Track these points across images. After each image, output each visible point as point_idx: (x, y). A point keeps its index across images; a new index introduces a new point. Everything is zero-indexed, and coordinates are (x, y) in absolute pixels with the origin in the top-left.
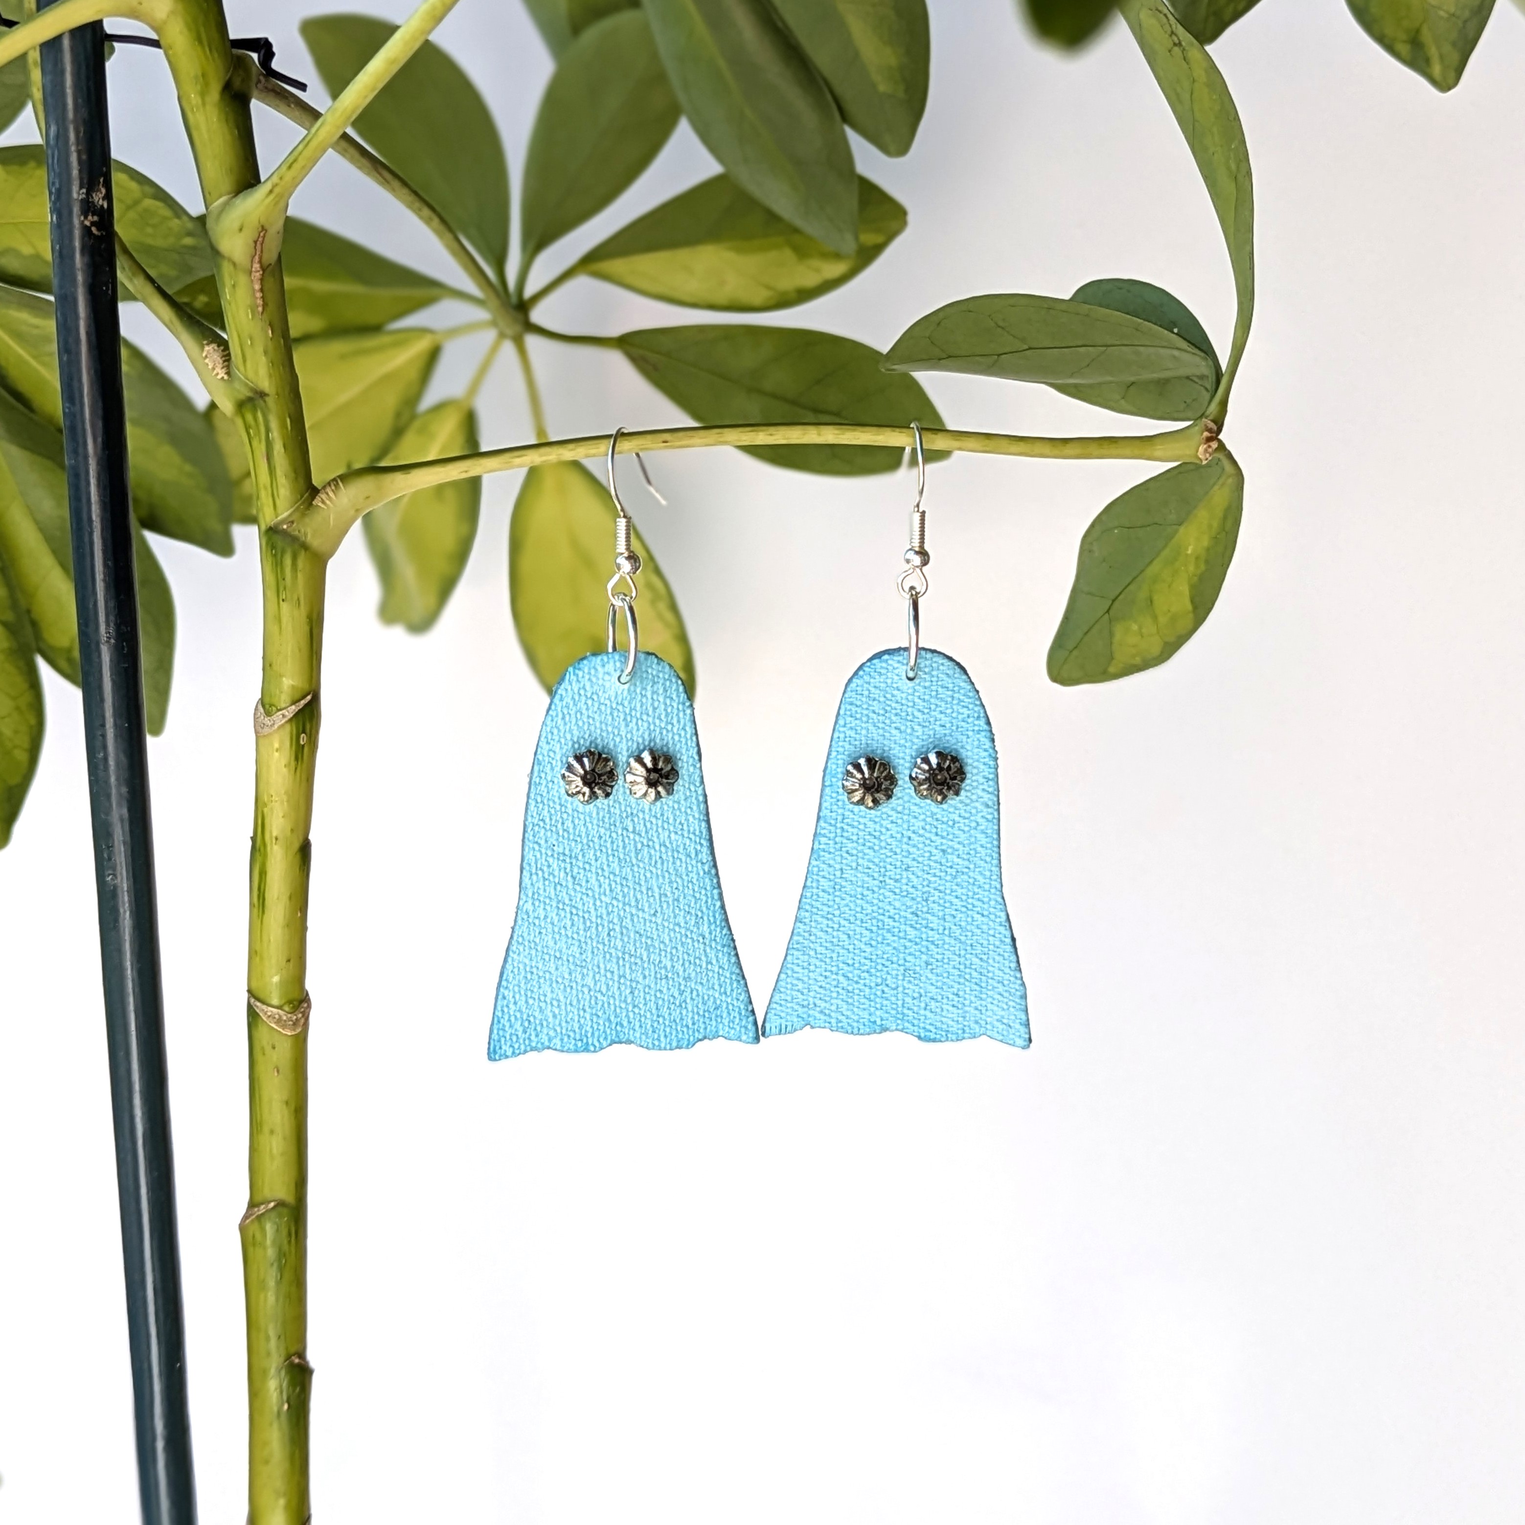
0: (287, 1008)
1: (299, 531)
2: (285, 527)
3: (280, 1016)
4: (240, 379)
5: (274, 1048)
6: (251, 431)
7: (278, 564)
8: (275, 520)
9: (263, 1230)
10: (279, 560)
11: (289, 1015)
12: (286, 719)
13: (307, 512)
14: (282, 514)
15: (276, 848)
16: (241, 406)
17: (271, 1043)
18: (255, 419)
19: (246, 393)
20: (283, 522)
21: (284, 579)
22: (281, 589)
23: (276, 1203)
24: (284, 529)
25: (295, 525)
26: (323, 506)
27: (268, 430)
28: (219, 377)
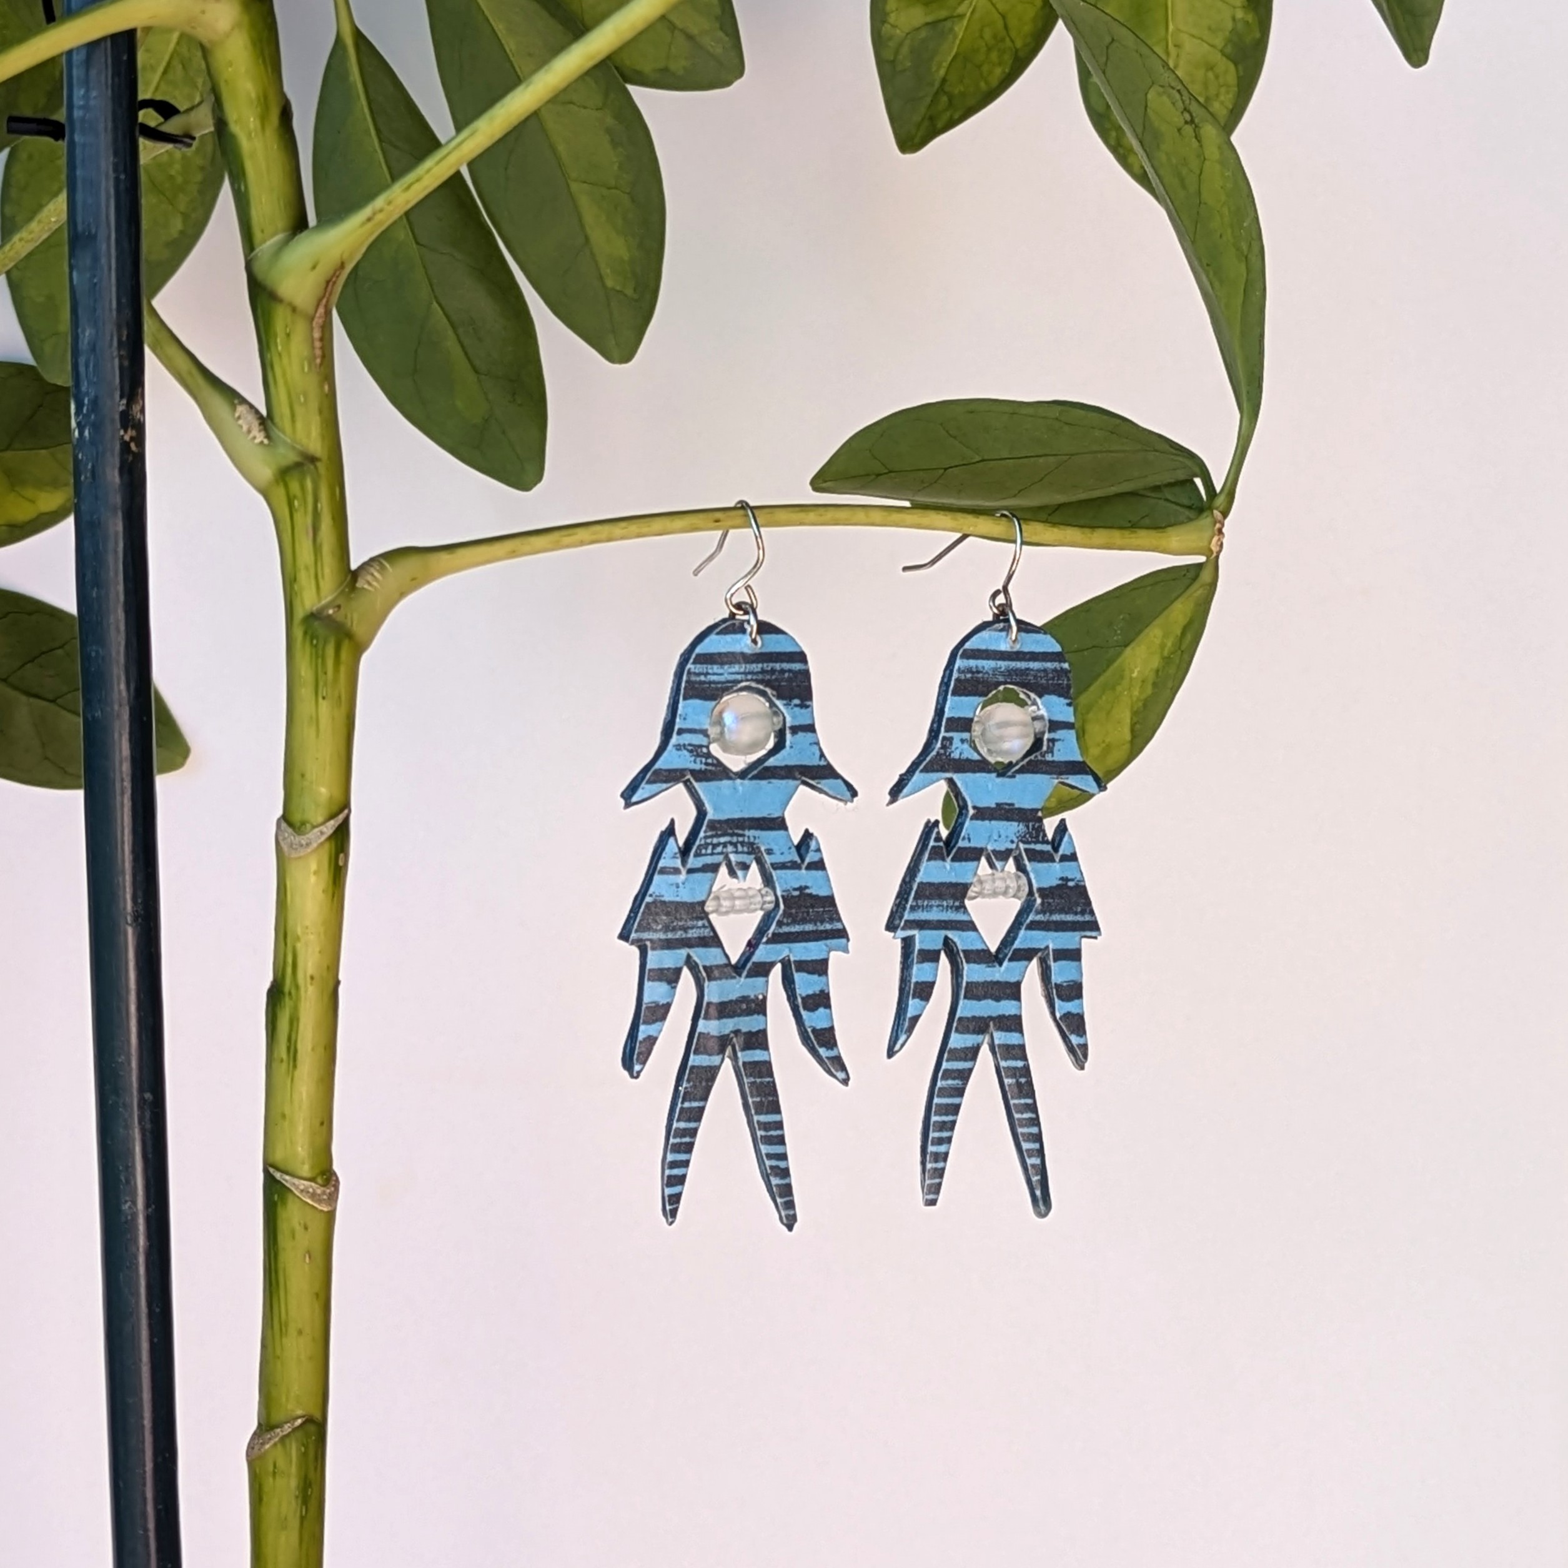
0: (319, 1180)
1: (346, 618)
2: (331, 612)
3: (314, 1190)
4: (285, 443)
5: (306, 1228)
6: (296, 503)
7: (318, 656)
8: (319, 605)
9: (288, 1455)
10: (320, 652)
11: (322, 1189)
12: (323, 838)
13: (353, 595)
14: (326, 597)
15: (311, 989)
16: (284, 474)
17: (302, 1222)
18: (303, 488)
19: (292, 458)
20: (327, 606)
21: (325, 673)
22: (321, 684)
23: (304, 1419)
24: (329, 616)
25: (342, 609)
26: (369, 588)
27: (316, 500)
28: (257, 441)
